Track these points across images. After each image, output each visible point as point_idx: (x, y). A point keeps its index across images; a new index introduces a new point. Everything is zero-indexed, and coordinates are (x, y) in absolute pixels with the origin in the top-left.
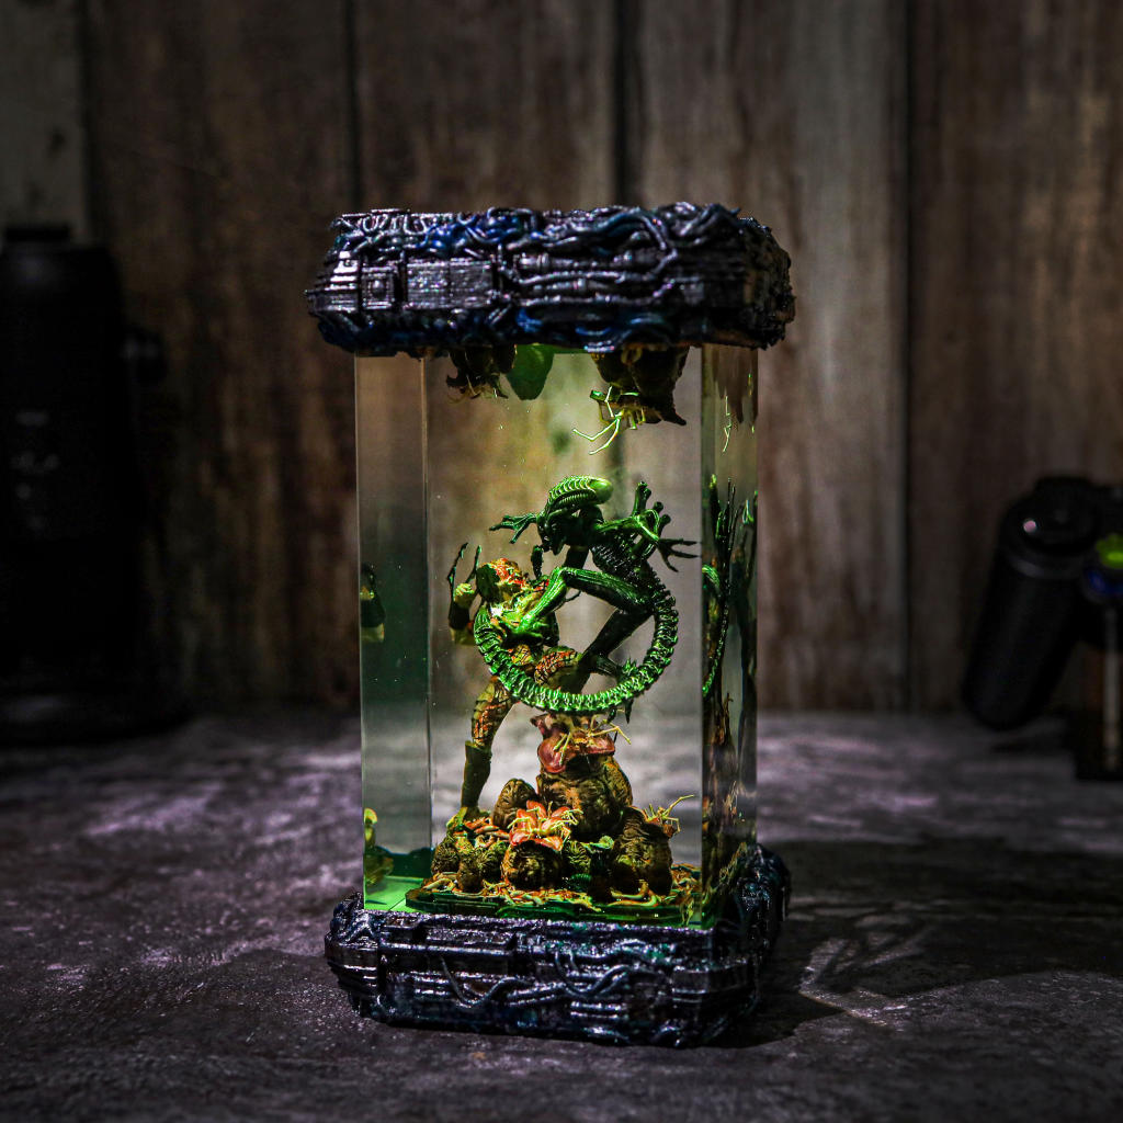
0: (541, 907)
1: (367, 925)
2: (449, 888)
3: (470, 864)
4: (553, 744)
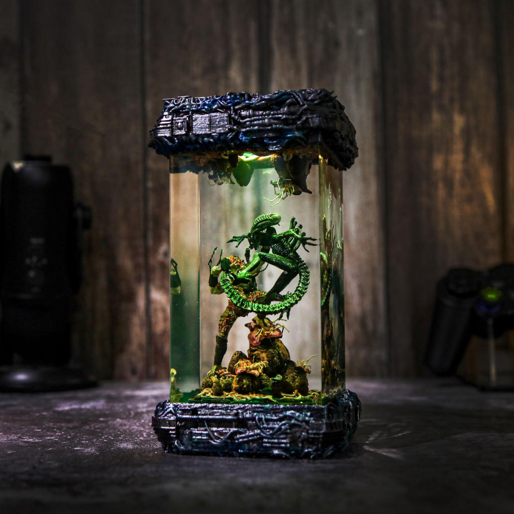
0: (250, 401)
1: (171, 409)
2: (207, 395)
3: (218, 383)
4: (255, 333)
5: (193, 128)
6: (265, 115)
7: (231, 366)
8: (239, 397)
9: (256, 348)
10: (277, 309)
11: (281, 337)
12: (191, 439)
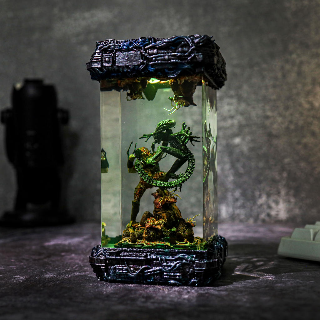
0: (155, 246)
1: (102, 252)
2: (127, 242)
3: (133, 234)
4: (158, 200)
5: (116, 61)
6: (166, 53)
7: (142, 221)
8: (147, 243)
9: (159, 210)
10: (173, 185)
11: (176, 203)
12: (115, 272)
